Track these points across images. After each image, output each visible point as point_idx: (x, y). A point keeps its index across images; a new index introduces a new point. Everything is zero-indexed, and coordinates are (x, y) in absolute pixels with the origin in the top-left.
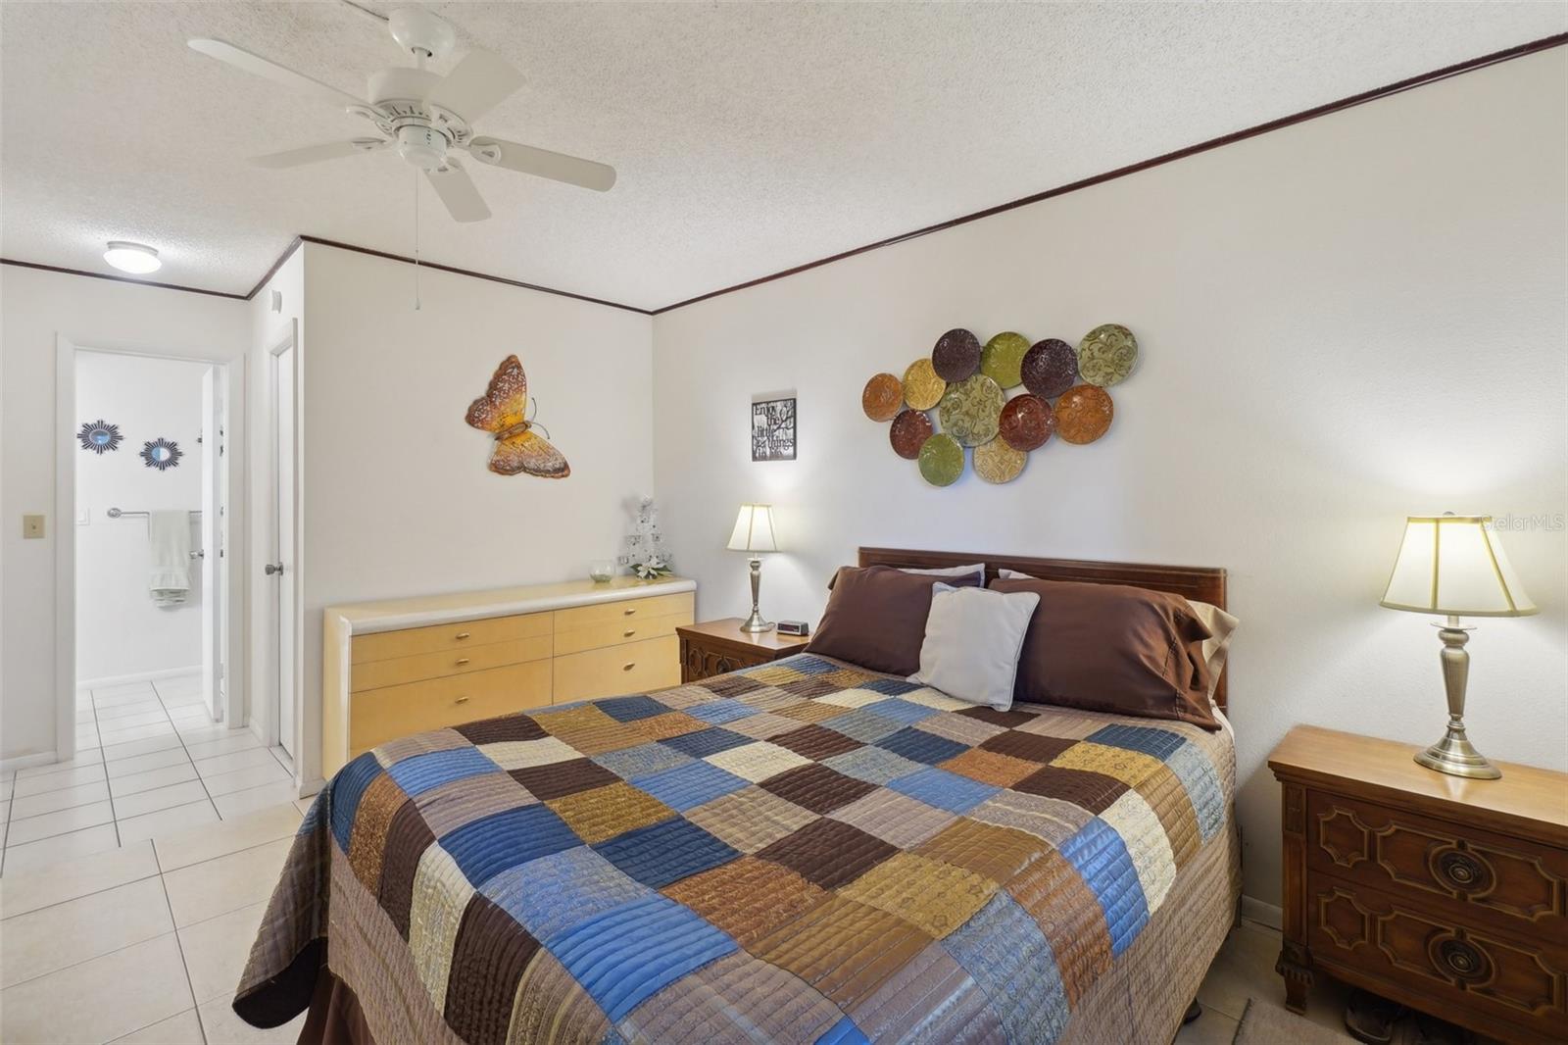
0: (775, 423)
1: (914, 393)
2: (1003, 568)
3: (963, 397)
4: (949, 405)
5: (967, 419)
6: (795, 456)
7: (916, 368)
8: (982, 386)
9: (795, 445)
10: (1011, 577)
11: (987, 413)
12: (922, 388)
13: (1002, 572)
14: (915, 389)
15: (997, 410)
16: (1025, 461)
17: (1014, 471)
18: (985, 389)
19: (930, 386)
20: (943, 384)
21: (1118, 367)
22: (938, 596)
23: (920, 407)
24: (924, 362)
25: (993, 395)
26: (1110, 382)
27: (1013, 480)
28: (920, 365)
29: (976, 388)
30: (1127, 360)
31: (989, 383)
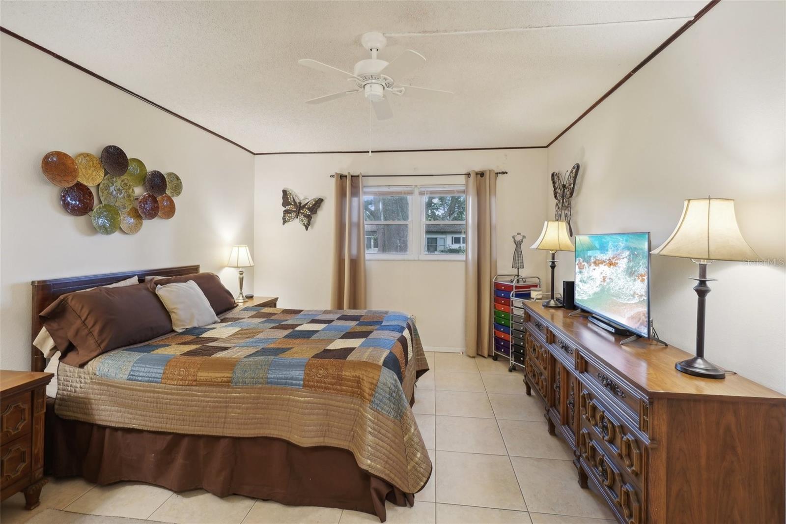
1: (80, 173)
3: (110, 184)
4: (104, 186)
7: (82, 156)
8: (122, 181)
10: (155, 279)
12: (85, 171)
13: (146, 277)
14: (81, 171)
15: (129, 196)
16: (141, 224)
17: (135, 229)
18: (123, 183)
19: (90, 172)
20: (102, 173)
21: (175, 191)
22: (161, 291)
23: (85, 183)
24: (88, 155)
25: (127, 188)
26: (173, 196)
27: (136, 232)
28: (86, 155)
29: (118, 182)
30: (178, 189)
31: (126, 181)
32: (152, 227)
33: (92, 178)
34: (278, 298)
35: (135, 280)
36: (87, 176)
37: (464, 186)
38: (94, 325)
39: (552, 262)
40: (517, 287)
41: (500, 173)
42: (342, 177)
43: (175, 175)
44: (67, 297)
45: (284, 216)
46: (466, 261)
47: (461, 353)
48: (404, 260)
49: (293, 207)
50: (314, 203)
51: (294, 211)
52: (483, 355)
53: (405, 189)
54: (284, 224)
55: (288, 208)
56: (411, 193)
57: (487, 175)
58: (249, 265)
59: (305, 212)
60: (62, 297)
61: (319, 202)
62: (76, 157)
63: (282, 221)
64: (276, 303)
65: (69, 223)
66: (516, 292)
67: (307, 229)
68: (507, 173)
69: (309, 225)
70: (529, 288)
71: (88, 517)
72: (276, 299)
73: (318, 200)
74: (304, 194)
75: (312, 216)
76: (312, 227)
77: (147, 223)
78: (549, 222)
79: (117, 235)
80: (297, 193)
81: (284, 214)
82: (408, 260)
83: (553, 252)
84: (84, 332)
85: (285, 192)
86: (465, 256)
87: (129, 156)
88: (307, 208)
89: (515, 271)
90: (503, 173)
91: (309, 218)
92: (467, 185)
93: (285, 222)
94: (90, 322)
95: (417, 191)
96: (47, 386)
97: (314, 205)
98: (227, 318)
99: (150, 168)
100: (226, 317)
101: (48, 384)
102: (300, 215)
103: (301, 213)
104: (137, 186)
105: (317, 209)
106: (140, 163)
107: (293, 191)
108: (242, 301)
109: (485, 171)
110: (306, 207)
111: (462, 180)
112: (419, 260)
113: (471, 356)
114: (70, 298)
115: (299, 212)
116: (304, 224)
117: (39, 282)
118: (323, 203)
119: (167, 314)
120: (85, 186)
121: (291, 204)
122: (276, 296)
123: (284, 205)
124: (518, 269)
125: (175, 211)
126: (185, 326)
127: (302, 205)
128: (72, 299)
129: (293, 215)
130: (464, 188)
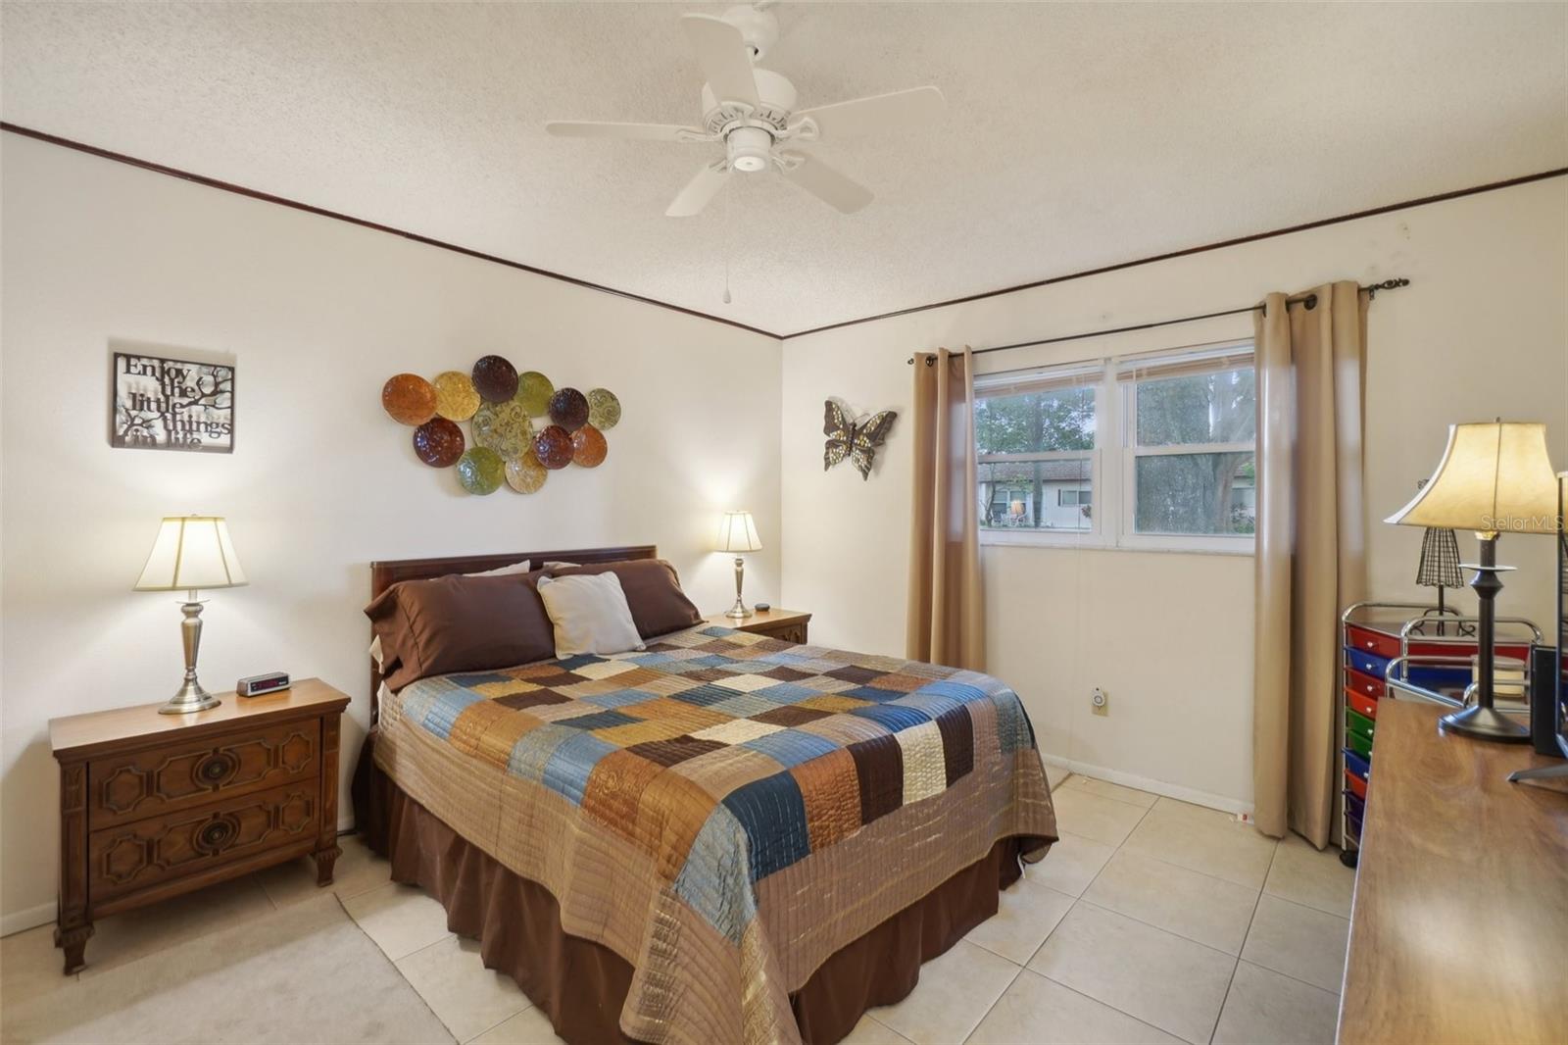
0: (183, 393)
1: (442, 402)
2: (546, 561)
3: (492, 417)
4: (481, 419)
5: (495, 436)
6: (230, 449)
7: (445, 377)
8: (512, 410)
9: (231, 432)
10: (557, 568)
11: (514, 434)
12: (450, 399)
13: (545, 564)
14: (443, 399)
15: (524, 433)
16: (545, 476)
17: (537, 484)
18: (513, 414)
19: (460, 399)
20: (477, 400)
21: (608, 419)
22: (547, 587)
23: (450, 417)
24: (455, 374)
25: (521, 420)
26: (603, 427)
27: (536, 491)
28: (451, 376)
29: (506, 411)
30: (612, 415)
31: (518, 410)
32: (567, 480)
33: (464, 409)
34: (810, 615)
35: (525, 566)
36: (454, 407)
37: (1251, 342)
38: (421, 633)
39: (1483, 572)
40: (1414, 648)
41: (1382, 286)
42: (931, 360)
43: (608, 392)
44: (397, 587)
45: (827, 453)
46: (1257, 555)
47: (1240, 818)
48: (1075, 548)
49: (842, 433)
50: (878, 422)
51: (843, 442)
52: (1308, 837)
53: (1080, 371)
54: (826, 468)
55: (833, 435)
56: (1097, 378)
57: (1325, 303)
58: (748, 549)
59: (862, 443)
60: (392, 587)
61: (889, 420)
62: (436, 381)
63: (823, 463)
64: (806, 626)
65: (428, 480)
66: (1410, 661)
67: (866, 478)
68: (1406, 282)
69: (869, 470)
70: (1469, 655)
71: (351, 927)
72: (808, 617)
73: (887, 415)
74: (863, 409)
75: (875, 449)
76: (877, 473)
77: (554, 475)
78: (1460, 428)
79: (501, 494)
80: (850, 403)
81: (827, 448)
82: (1084, 549)
83: (1489, 536)
84: (410, 642)
85: (829, 404)
86: (1254, 541)
87: (520, 369)
88: (864, 435)
89: (1429, 595)
90: (1392, 285)
91: (870, 454)
92: (1259, 338)
93: (827, 465)
94: (418, 627)
95: (1112, 372)
96: (342, 714)
97: (879, 426)
98: (664, 645)
99: (558, 385)
100: (666, 643)
101: (343, 712)
102: (854, 449)
103: (856, 444)
104: (537, 416)
105: (884, 434)
106: (539, 377)
107: (843, 402)
108: (741, 615)
109: (1319, 289)
110: (865, 431)
111: (1246, 325)
112: (1119, 550)
113: (1266, 833)
114: (401, 588)
115: (852, 442)
116: (860, 466)
117: (379, 563)
118: (897, 420)
119: (550, 626)
120: (451, 422)
121: (838, 428)
122: (807, 612)
123: (828, 430)
124: (1441, 589)
125: (606, 454)
126: (574, 649)
127: (856, 428)
128: (403, 591)
129: (842, 450)
130: (1251, 350)
